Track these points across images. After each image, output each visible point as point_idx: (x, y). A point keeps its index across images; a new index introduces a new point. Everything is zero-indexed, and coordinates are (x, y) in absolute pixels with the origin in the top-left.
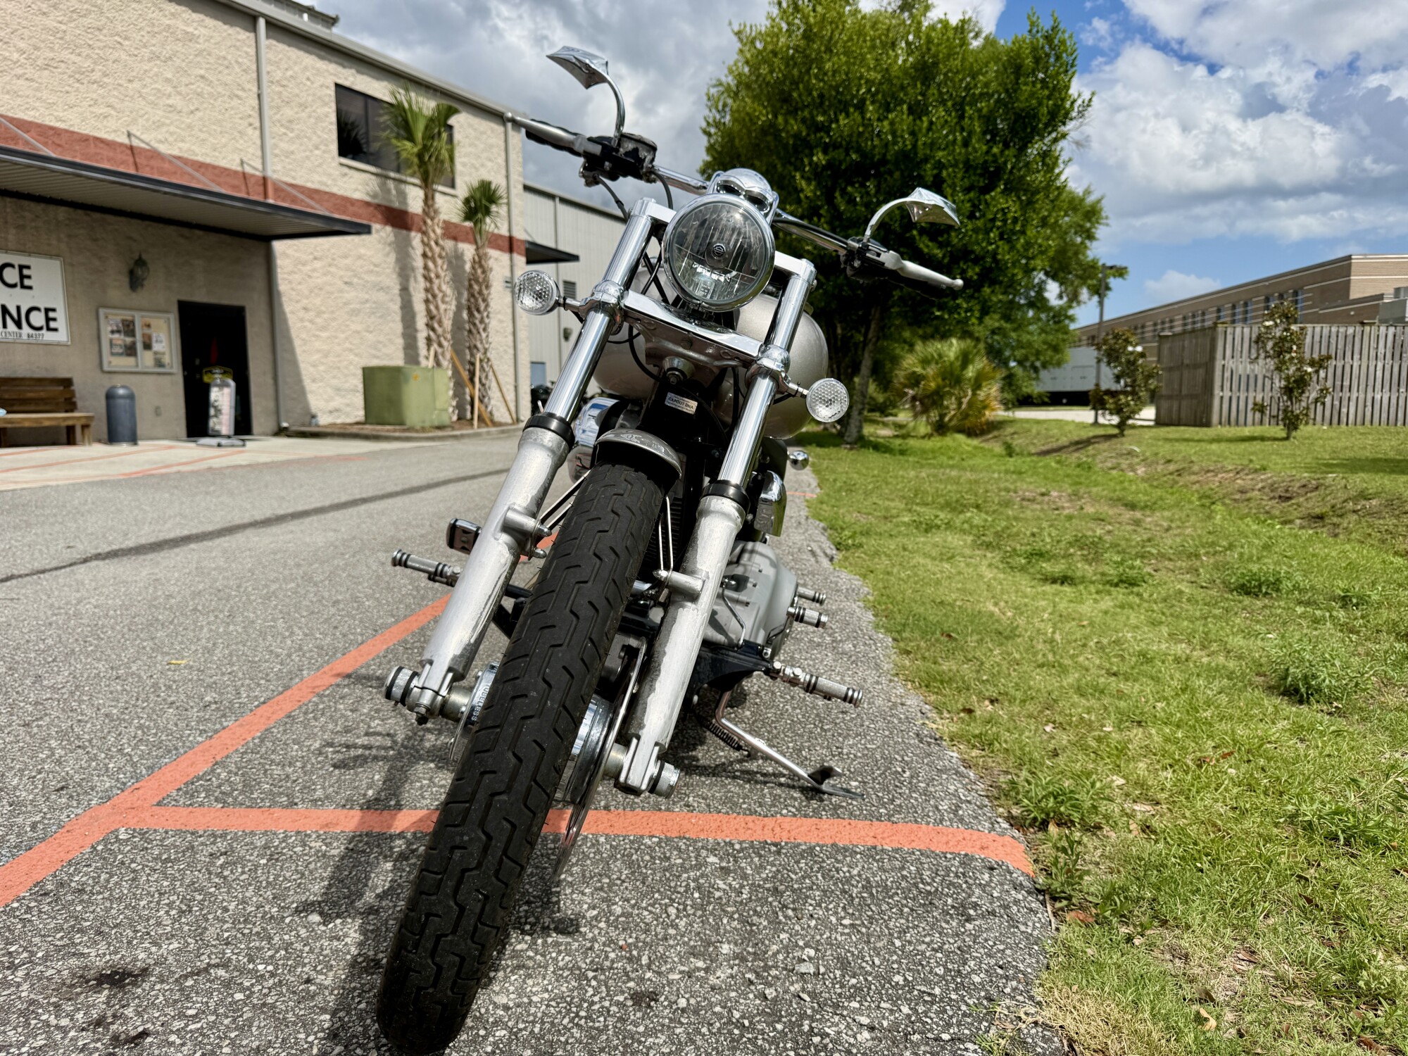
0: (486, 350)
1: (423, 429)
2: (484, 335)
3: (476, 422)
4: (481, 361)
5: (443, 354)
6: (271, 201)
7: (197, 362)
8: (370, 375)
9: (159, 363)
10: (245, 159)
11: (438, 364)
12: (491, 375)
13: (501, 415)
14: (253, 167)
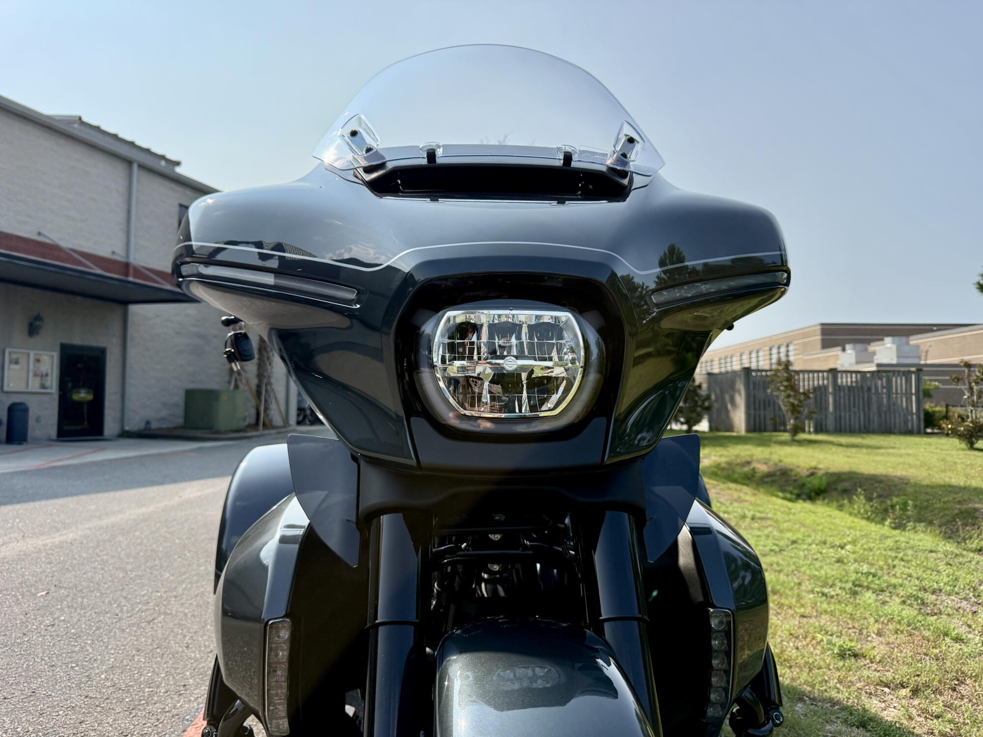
0: (269, 377)
1: (226, 432)
2: (269, 367)
3: (261, 426)
4: (266, 384)
5: (241, 380)
6: (131, 279)
7: (70, 385)
8: (191, 395)
9: (43, 386)
10: (116, 251)
11: (236, 387)
12: (272, 395)
13: (277, 420)
14: (120, 256)
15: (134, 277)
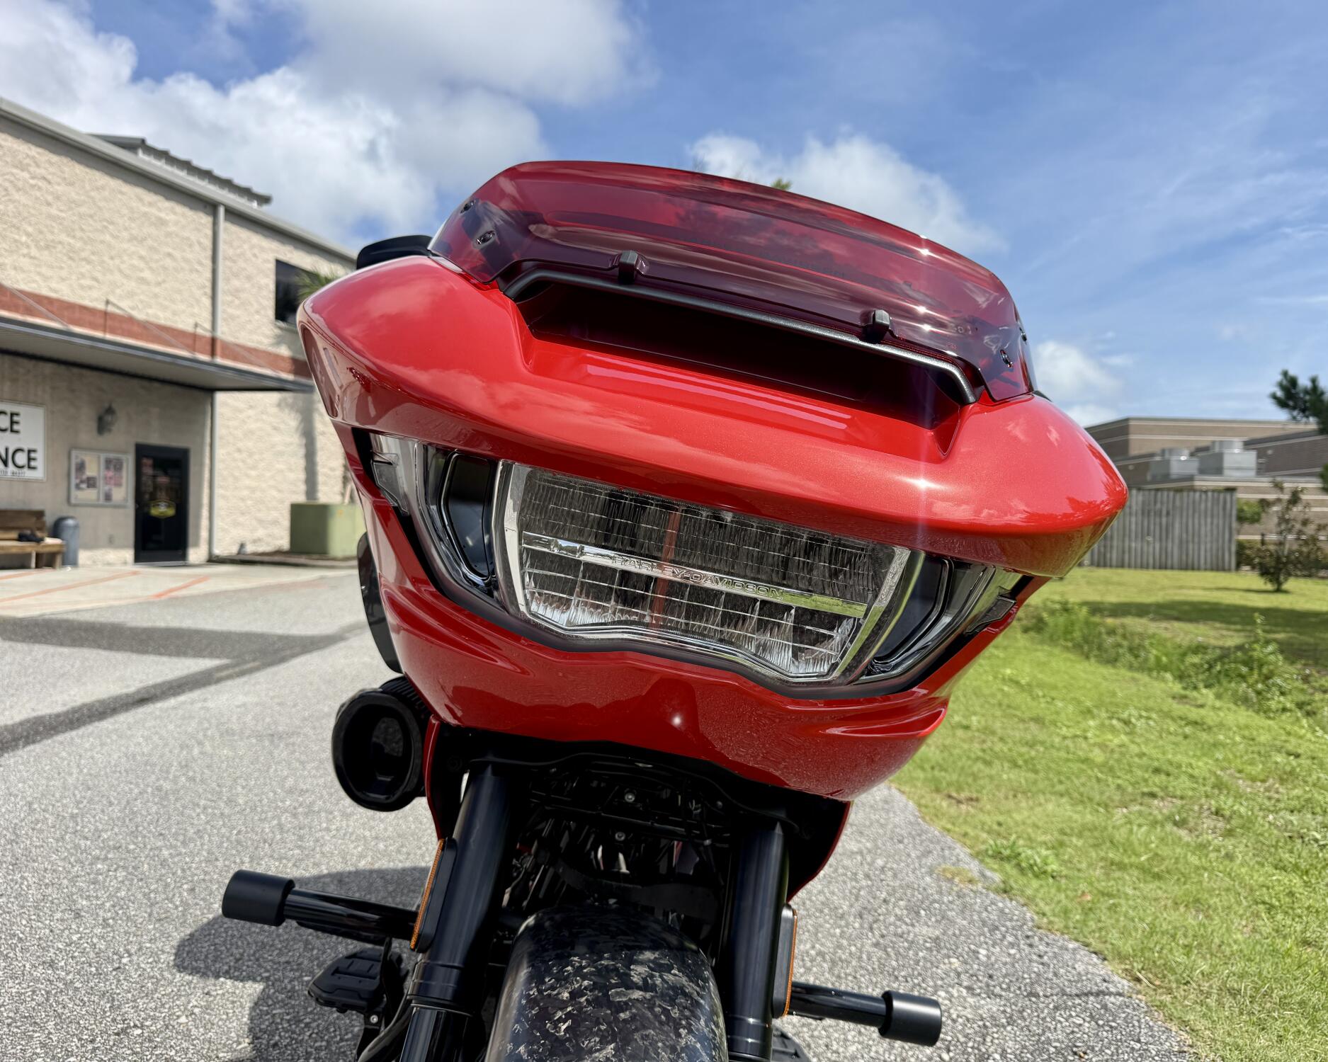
6: (218, 360)
8: (297, 511)
10: (199, 323)
14: (205, 329)
15: (224, 356)
